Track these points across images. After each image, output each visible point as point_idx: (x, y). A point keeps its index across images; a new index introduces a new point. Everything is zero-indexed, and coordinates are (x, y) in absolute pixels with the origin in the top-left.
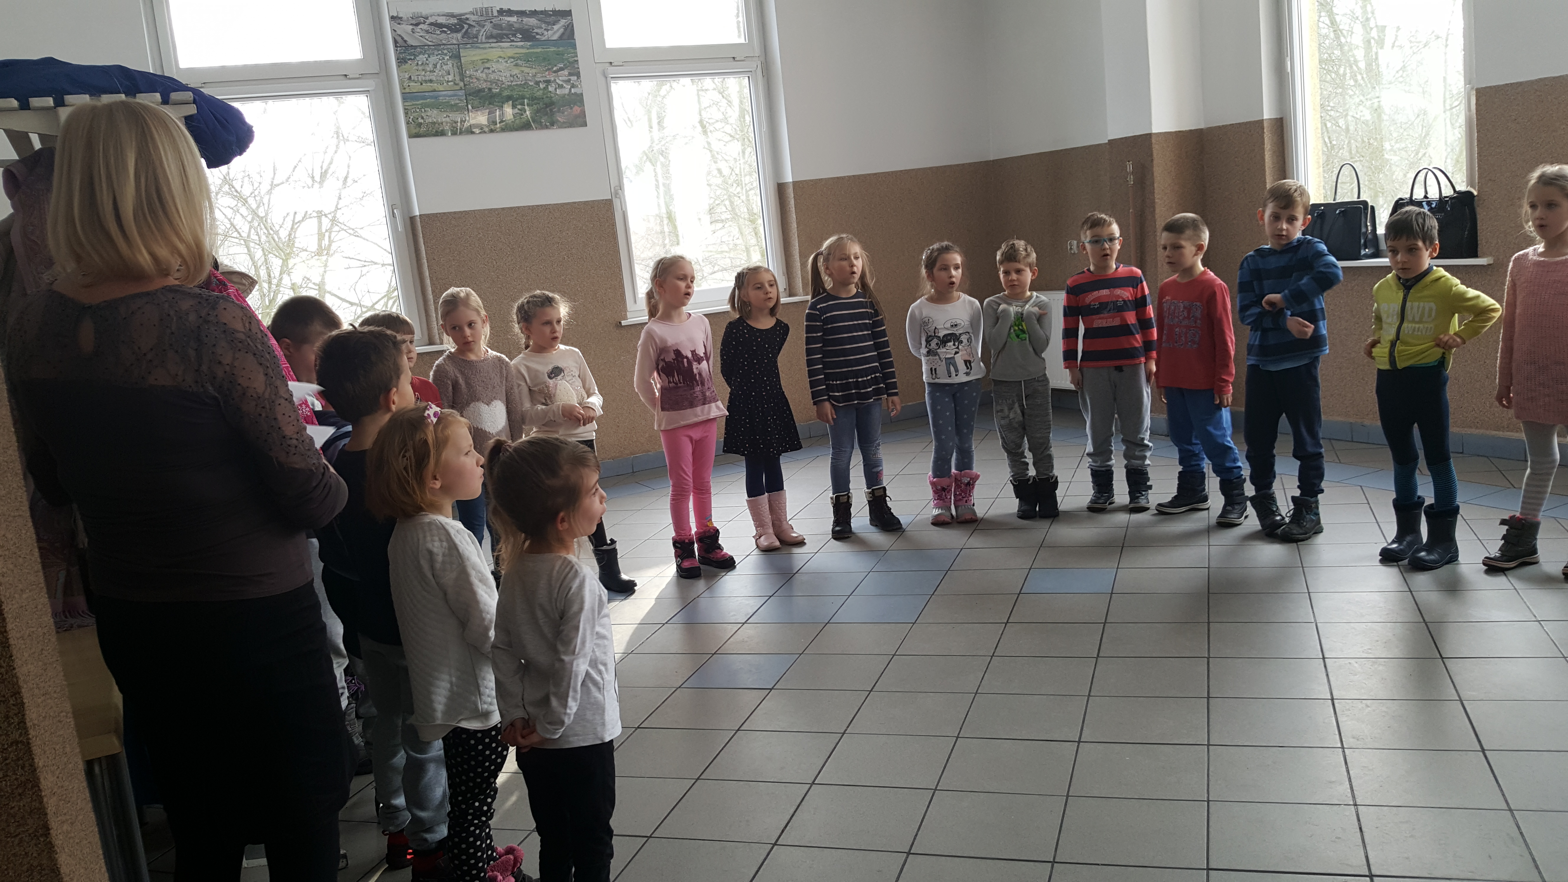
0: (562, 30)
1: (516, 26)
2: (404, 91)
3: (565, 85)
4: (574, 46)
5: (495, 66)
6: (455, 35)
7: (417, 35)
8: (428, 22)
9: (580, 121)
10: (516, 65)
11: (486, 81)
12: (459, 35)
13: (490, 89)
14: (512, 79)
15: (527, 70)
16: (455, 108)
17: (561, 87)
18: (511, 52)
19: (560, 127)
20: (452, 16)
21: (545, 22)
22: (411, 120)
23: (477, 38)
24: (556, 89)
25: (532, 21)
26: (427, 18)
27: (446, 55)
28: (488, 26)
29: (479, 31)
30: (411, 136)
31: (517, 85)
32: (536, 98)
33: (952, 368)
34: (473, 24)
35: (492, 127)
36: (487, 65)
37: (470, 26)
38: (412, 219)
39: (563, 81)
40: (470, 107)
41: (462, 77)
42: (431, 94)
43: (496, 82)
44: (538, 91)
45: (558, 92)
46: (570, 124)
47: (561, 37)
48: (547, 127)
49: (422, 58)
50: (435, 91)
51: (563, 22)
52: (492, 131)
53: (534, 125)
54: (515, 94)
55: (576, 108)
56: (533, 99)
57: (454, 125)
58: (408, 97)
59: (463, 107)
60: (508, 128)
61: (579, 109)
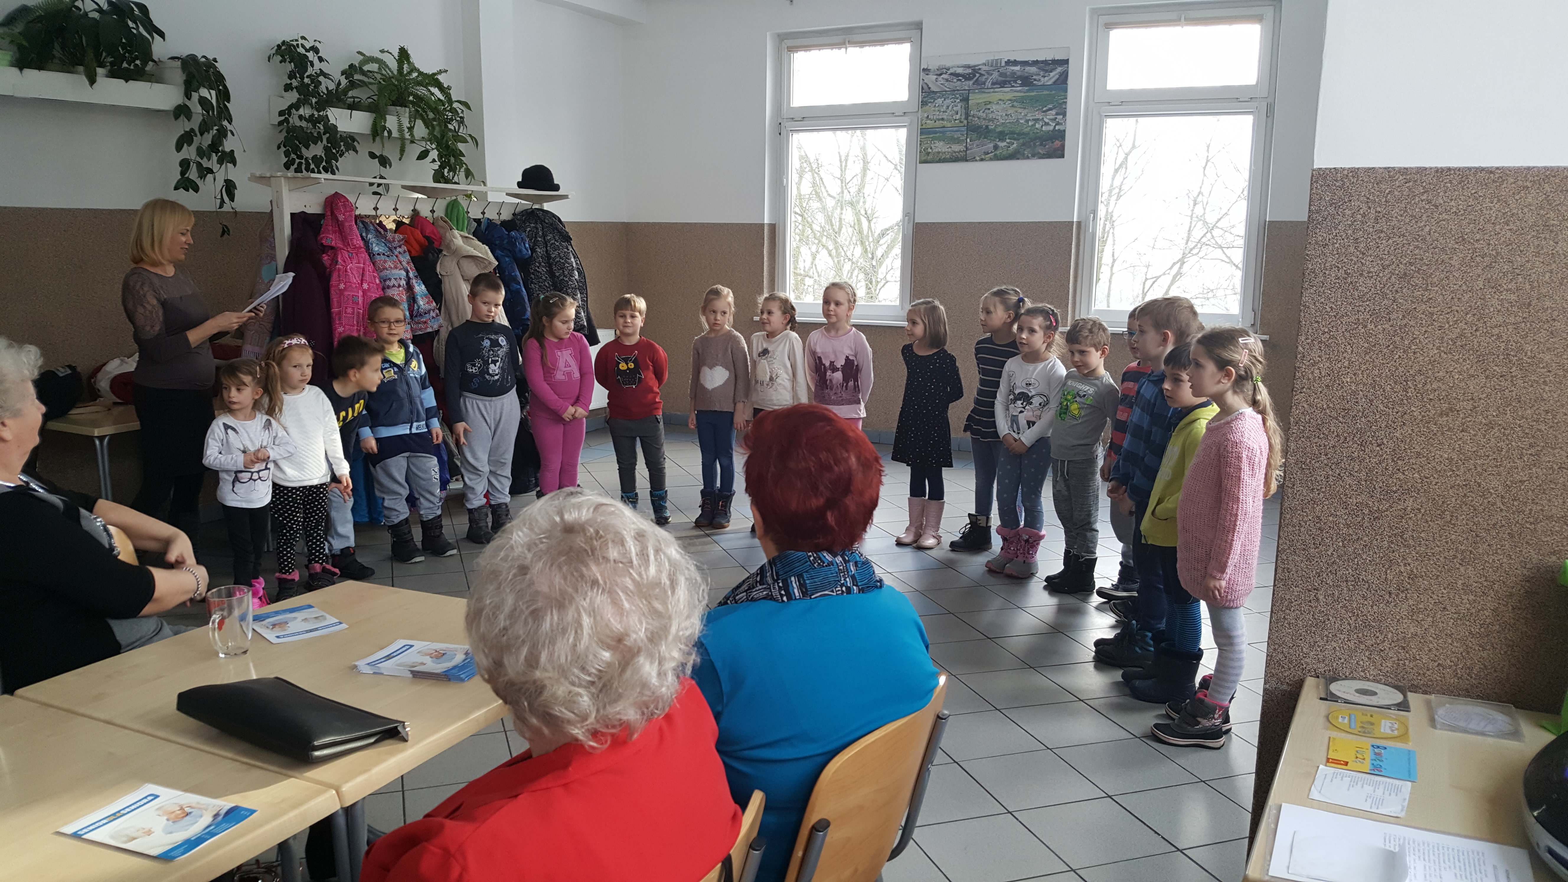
0: (1057, 76)
1: (1019, 74)
2: (921, 127)
3: (1050, 123)
4: (1066, 90)
5: (994, 107)
6: (967, 82)
7: (938, 83)
8: (949, 72)
10: (1013, 106)
11: (984, 119)
12: (971, 82)
13: (987, 127)
14: (1006, 117)
15: (1020, 110)
16: (958, 141)
17: (1047, 124)
18: (1009, 96)
19: (1039, 158)
20: (968, 67)
21: (1043, 70)
22: (922, 149)
23: (984, 83)
24: (1042, 126)
25: (1033, 69)
26: (948, 69)
27: (957, 98)
28: (995, 75)
29: (987, 79)
30: (921, 161)
31: (1009, 123)
32: (1024, 134)
34: (983, 73)
35: (983, 157)
36: (988, 106)
37: (981, 75)
40: (968, 140)
41: (967, 115)
42: (941, 129)
43: (992, 120)
44: (1026, 127)
45: (1044, 128)
46: (1049, 156)
47: (1055, 83)
48: (1028, 158)
49: (940, 101)
50: (944, 127)
51: (1059, 69)
52: (982, 160)
53: (1018, 156)
54: (1007, 130)
55: (1057, 142)
56: (1021, 134)
57: (954, 154)
58: (924, 131)
59: (963, 140)
60: (997, 158)
61: (1060, 143)
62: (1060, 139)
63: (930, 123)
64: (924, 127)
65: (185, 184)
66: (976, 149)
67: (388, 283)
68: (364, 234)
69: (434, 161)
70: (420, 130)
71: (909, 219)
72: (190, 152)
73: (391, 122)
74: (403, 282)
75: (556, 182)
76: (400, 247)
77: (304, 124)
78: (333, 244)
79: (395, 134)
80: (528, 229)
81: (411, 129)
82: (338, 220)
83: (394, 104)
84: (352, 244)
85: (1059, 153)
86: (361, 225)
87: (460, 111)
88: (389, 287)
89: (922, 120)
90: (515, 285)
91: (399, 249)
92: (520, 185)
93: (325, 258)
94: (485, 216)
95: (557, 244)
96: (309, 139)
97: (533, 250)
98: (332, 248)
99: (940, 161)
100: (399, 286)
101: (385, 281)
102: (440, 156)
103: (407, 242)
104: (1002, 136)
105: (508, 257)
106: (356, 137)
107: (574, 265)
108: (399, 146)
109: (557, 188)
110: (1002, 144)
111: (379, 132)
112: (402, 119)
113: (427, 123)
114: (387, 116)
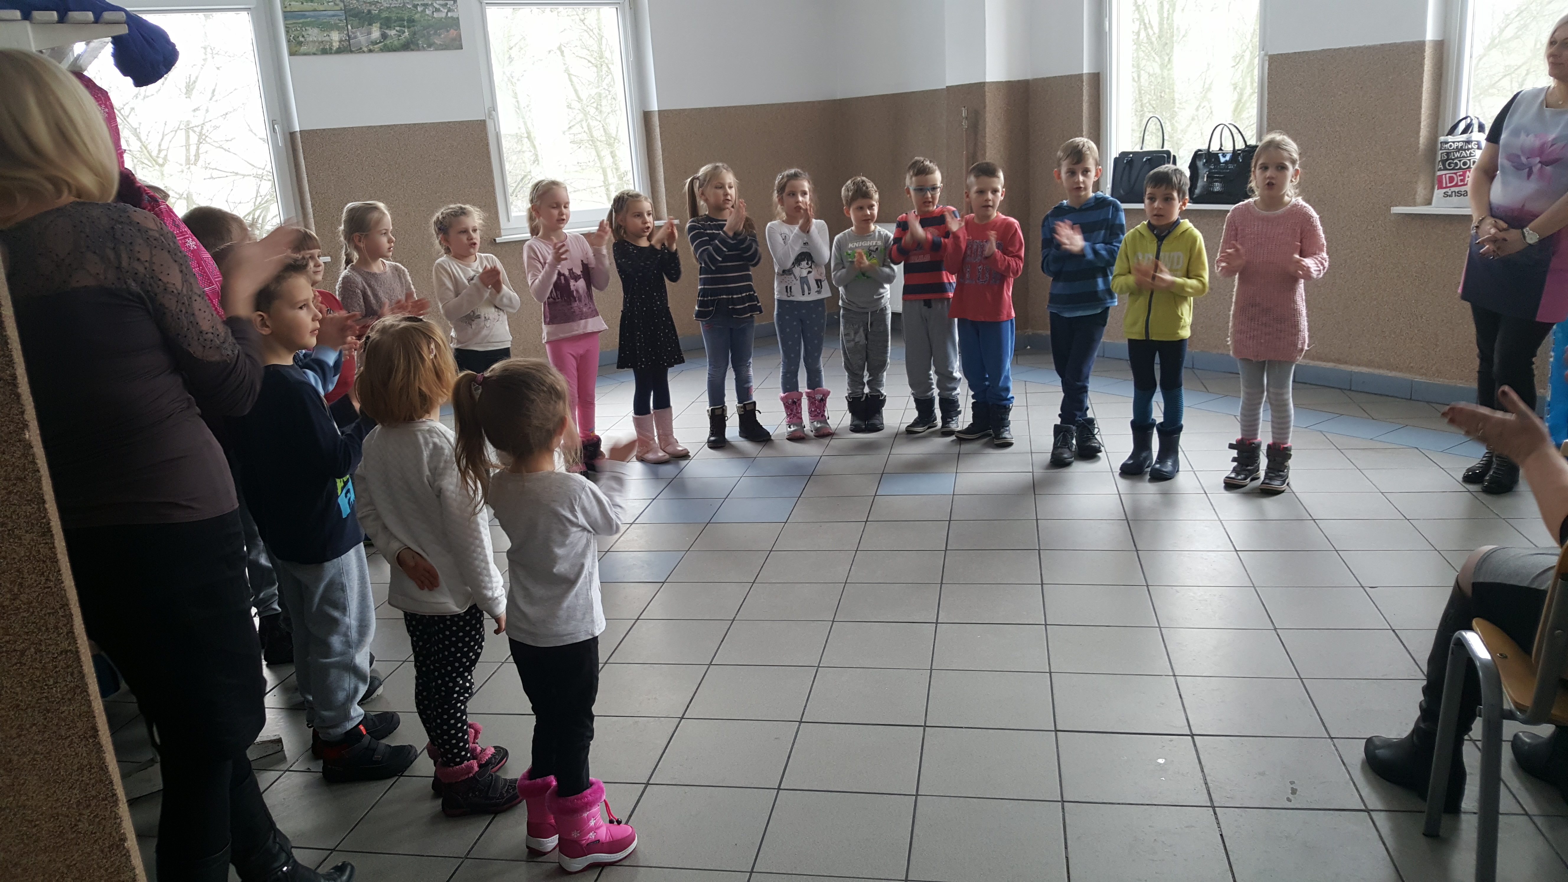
2: (285, 10)
3: (442, 9)
9: (456, 44)
11: (365, 2)
13: (369, 12)
14: (391, 1)
17: (438, 10)
19: (436, 50)
22: (291, 38)
24: (433, 12)
30: (292, 54)
31: (395, 7)
32: (414, 21)
33: (806, 287)
35: (372, 48)
38: (292, 134)
39: (439, 5)
40: (349, 27)
42: (312, 13)
43: (375, 4)
44: (416, 14)
45: (435, 15)
46: (445, 47)
48: (424, 49)
50: (315, 10)
52: (370, 51)
53: (412, 47)
54: (393, 16)
55: (452, 31)
56: (411, 21)
57: (334, 45)
58: (288, 15)
59: (343, 27)
60: (388, 49)
61: (455, 33)
62: (455, 28)
63: (296, 5)
64: (288, 9)
66: (361, 38)
99: (318, 52)
104: (387, 23)
110: (392, 33)
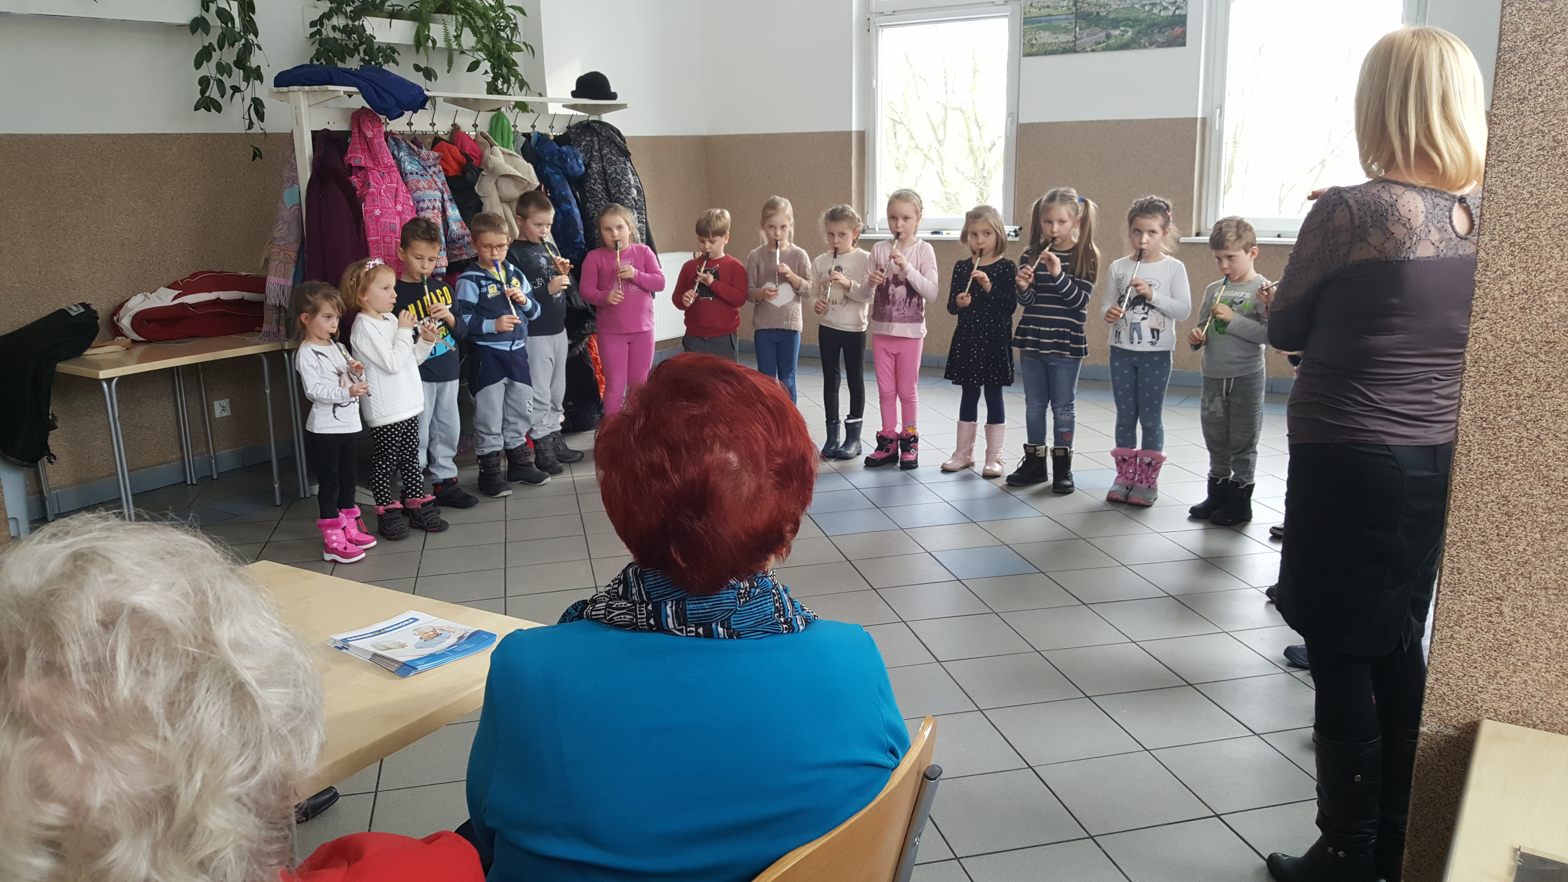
2: (1025, 16)
3: (1170, 7)
11: (1095, 5)
13: (1098, 13)
14: (1120, 3)
16: (1065, 31)
17: (1165, 8)
19: (1158, 47)
24: (1160, 11)
31: (1123, 8)
32: (1140, 20)
35: (1094, 47)
39: (1168, 3)
40: (1077, 29)
41: (1076, 1)
42: (1046, 18)
43: (1104, 6)
44: (1143, 13)
45: (1163, 14)
46: (1170, 44)
48: (1145, 47)
50: (1050, 15)
52: (1093, 51)
53: (1133, 46)
54: (1120, 16)
55: (1177, 28)
56: (1136, 21)
57: (1061, 45)
58: (1027, 21)
59: (1071, 30)
60: (1108, 48)
61: (1181, 30)
62: (1181, 24)
63: (1034, 12)
64: (1028, 16)
65: (206, 104)
66: (1085, 39)
67: (421, 205)
68: (396, 152)
69: (486, 72)
70: (468, 39)
71: (1012, 120)
72: (209, 69)
73: (436, 31)
74: (438, 204)
75: (613, 90)
76: (435, 166)
77: (338, 35)
78: (363, 163)
79: (441, 43)
80: (584, 143)
81: (458, 37)
82: (366, 137)
83: (439, 11)
84: (383, 163)
85: (1180, 41)
86: (392, 142)
87: (512, 17)
88: (422, 209)
89: (1025, 8)
90: (566, 205)
91: (433, 169)
92: (575, 94)
93: (355, 180)
94: (536, 129)
95: (614, 158)
96: (344, 52)
97: (588, 166)
98: (361, 168)
99: (1046, 53)
100: (434, 208)
101: (418, 202)
102: (493, 67)
103: (443, 160)
104: (1116, 23)
105: (558, 173)
106: (395, 47)
107: (632, 182)
108: (447, 57)
109: (614, 96)
110: (1115, 33)
111: (422, 42)
112: (449, 27)
113: (475, 31)
114: (431, 24)
